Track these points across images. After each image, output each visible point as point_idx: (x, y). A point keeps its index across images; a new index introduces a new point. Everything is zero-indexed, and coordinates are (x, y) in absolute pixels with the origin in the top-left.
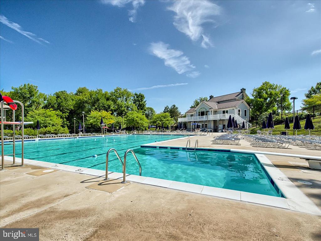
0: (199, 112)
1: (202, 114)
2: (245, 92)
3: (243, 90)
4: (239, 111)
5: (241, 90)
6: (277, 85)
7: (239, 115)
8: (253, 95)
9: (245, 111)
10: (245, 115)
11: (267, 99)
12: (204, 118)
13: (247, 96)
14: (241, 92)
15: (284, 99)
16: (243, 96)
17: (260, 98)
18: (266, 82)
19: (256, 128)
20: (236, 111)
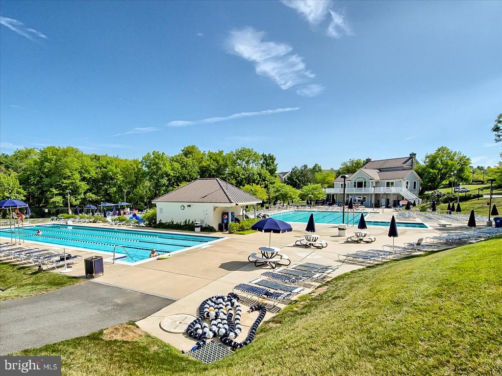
0: (355, 183)
1: (360, 185)
2: (415, 158)
3: (413, 155)
4: (407, 183)
5: (410, 155)
6: (456, 152)
7: (407, 188)
8: (425, 162)
9: (415, 183)
10: (415, 188)
11: (441, 170)
12: (363, 191)
13: (417, 163)
14: (410, 158)
15: (461, 170)
16: (412, 162)
17: (433, 168)
18: (442, 147)
19: (427, 205)
20: (404, 184)
